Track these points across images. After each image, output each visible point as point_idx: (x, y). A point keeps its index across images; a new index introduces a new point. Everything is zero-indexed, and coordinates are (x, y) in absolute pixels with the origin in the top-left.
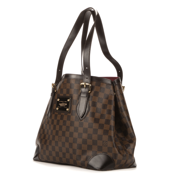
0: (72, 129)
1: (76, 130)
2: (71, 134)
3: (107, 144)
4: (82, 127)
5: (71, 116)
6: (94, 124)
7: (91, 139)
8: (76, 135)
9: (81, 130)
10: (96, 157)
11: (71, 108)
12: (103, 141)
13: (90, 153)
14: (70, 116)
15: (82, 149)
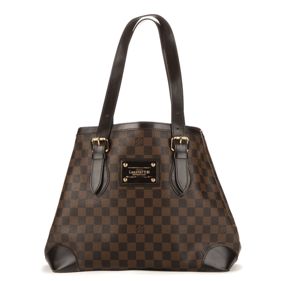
0: (166, 212)
1: (175, 212)
2: (166, 220)
3: (225, 229)
4: (186, 206)
5: (163, 191)
6: (204, 201)
7: (201, 224)
8: (175, 220)
9: (183, 212)
10: (211, 252)
11: (160, 177)
12: (220, 226)
13: (199, 247)
14: (160, 191)
15: (188, 241)
